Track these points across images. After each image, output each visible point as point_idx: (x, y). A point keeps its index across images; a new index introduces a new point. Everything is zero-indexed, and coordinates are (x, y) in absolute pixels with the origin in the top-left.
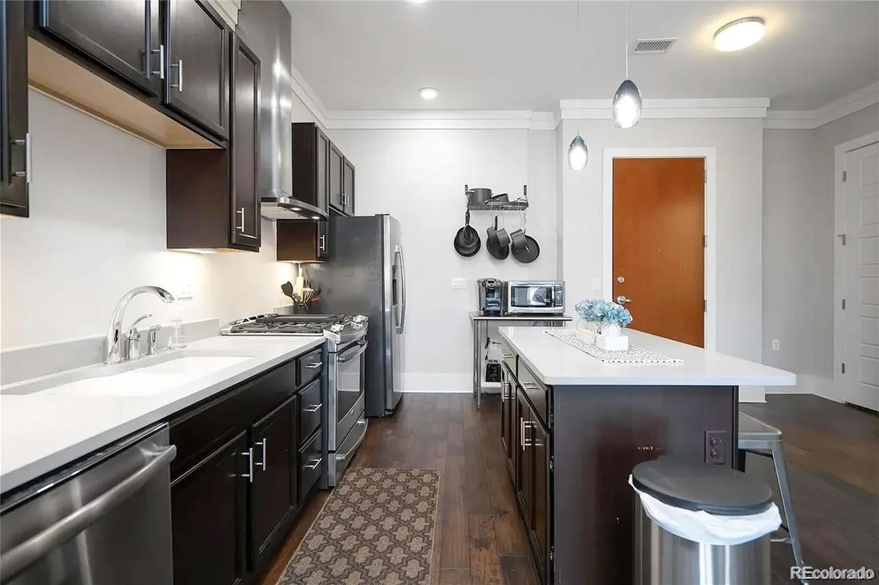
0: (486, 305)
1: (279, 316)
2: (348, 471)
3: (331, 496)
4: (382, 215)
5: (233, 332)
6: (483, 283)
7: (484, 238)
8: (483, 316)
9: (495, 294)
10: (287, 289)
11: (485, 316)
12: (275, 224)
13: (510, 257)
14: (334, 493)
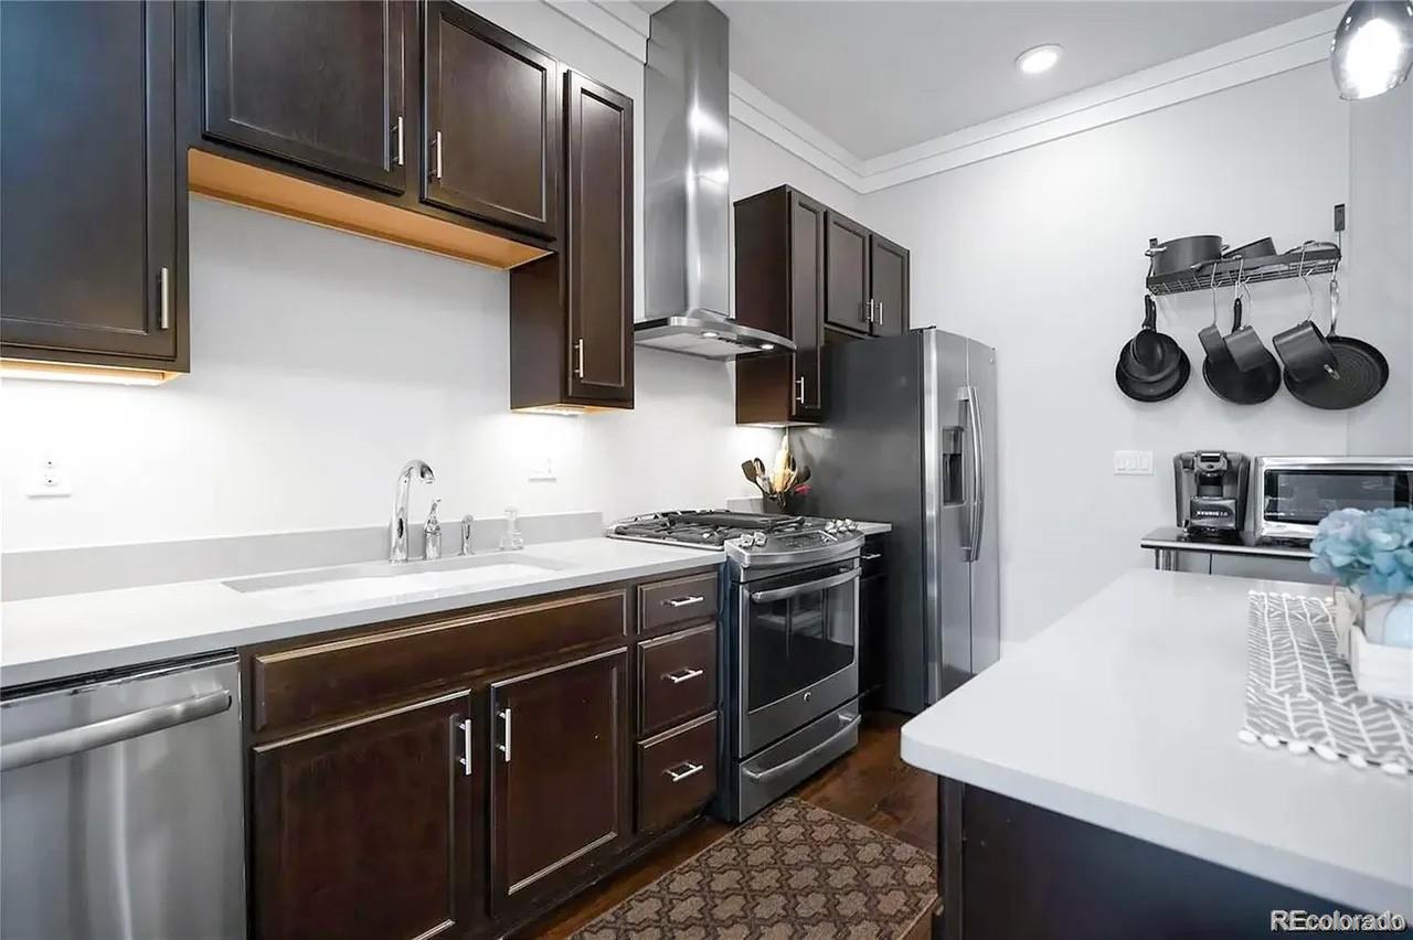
0: (1193, 514)
1: (732, 514)
2: (788, 801)
3: (727, 837)
4: (921, 330)
5: (619, 533)
6: (1184, 464)
7: (1197, 356)
8: (1186, 541)
9: (1226, 489)
10: (751, 470)
11: (1191, 539)
12: (731, 366)
13: (1283, 398)
14: (736, 834)
